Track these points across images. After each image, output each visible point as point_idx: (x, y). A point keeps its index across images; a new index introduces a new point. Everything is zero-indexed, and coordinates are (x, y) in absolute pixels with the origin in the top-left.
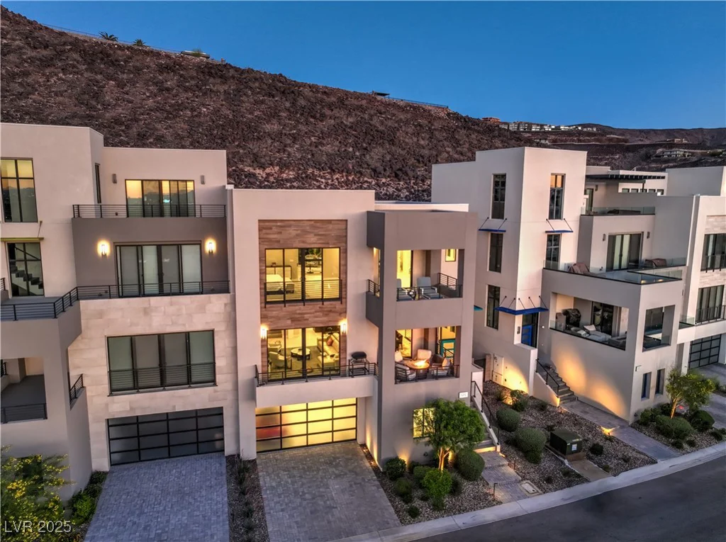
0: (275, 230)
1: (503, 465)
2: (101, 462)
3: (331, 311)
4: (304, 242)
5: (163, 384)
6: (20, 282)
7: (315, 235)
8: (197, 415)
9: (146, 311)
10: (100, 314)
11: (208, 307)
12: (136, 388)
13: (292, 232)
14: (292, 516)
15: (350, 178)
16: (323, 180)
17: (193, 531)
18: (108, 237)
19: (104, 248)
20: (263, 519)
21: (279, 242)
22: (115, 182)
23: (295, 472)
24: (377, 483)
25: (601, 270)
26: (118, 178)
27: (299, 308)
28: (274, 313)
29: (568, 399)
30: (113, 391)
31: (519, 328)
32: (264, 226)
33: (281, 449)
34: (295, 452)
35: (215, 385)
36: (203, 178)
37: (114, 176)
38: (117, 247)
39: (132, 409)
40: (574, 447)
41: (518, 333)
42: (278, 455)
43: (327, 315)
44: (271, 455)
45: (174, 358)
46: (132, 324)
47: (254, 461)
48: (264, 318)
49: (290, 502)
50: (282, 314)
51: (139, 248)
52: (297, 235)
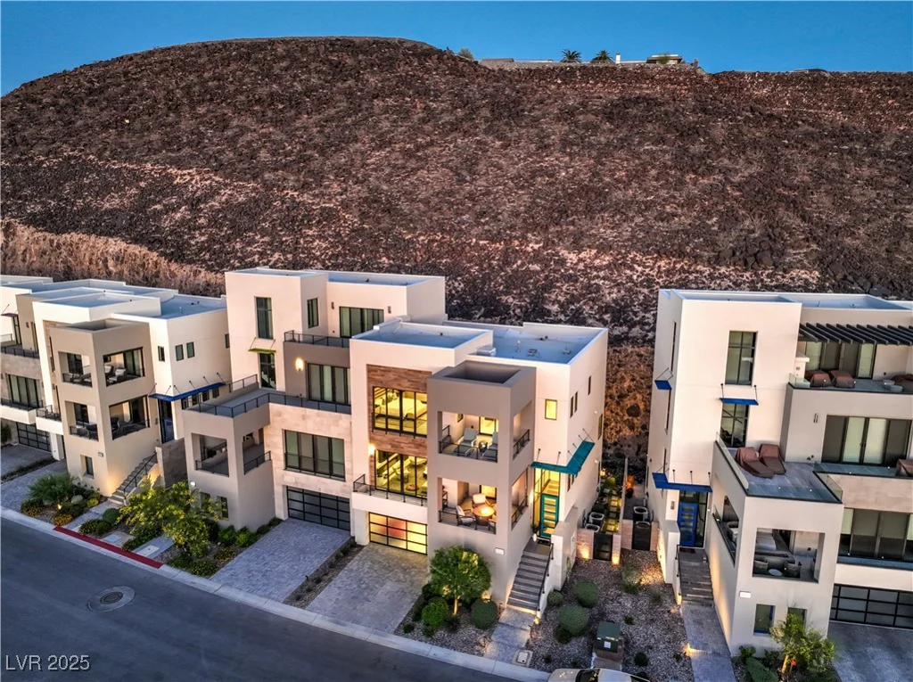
0: (379, 373)
1: (525, 630)
2: (281, 512)
3: (421, 445)
4: (400, 385)
5: (315, 471)
6: (265, 377)
7: (409, 381)
8: (337, 499)
9: (304, 417)
10: (279, 414)
11: (341, 422)
12: (300, 469)
13: (391, 376)
14: (339, 594)
15: (678, 266)
16: (640, 269)
17: (283, 577)
18: (303, 358)
19: (300, 364)
20: (322, 588)
21: (382, 382)
22: (333, 308)
23: (376, 567)
24: (417, 598)
25: (809, 459)
26: (335, 305)
27: (397, 437)
28: (379, 438)
29: (698, 601)
30: (288, 467)
31: (673, 503)
32: (371, 369)
33: (387, 545)
34: (395, 551)
35: (344, 481)
36: (389, 308)
37: (333, 303)
38: (308, 366)
39: (296, 483)
40: (607, 645)
41: (673, 508)
42: (380, 549)
43: (417, 448)
44: (377, 546)
45: (323, 454)
46: (297, 425)
47: (361, 547)
48: (372, 439)
49: (350, 585)
50: (385, 439)
51: (321, 367)
52: (395, 379)
